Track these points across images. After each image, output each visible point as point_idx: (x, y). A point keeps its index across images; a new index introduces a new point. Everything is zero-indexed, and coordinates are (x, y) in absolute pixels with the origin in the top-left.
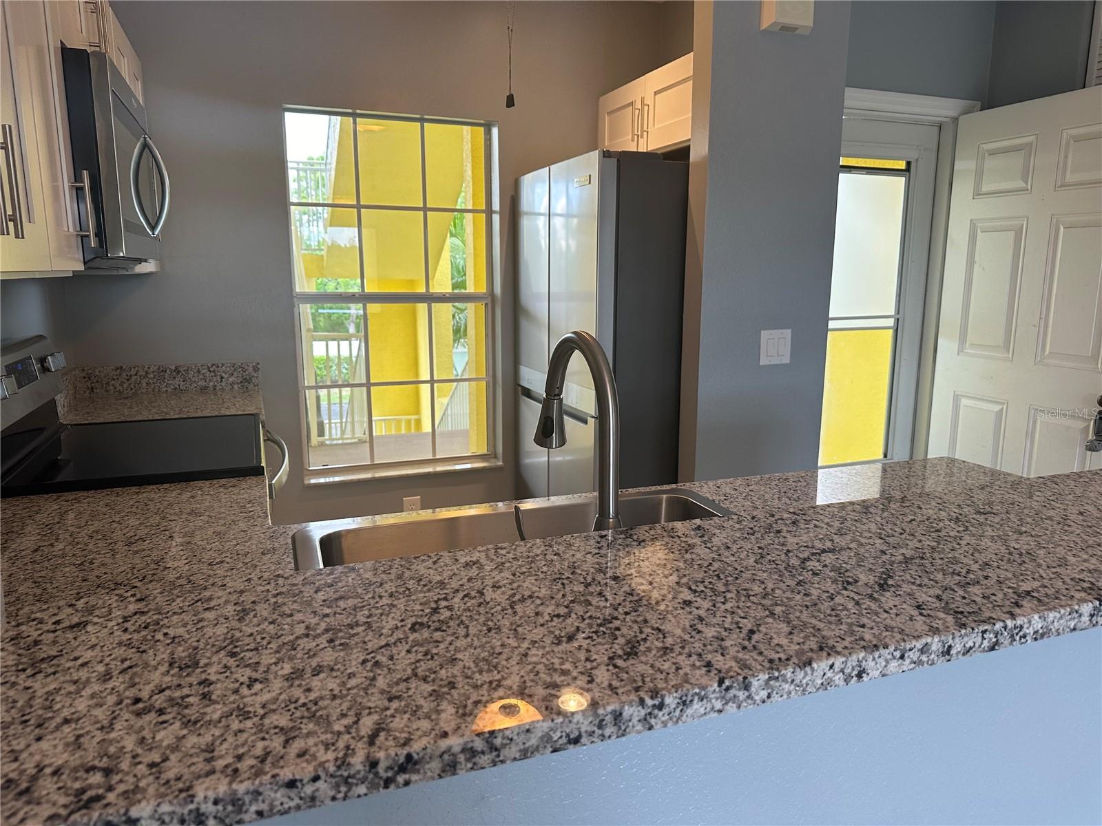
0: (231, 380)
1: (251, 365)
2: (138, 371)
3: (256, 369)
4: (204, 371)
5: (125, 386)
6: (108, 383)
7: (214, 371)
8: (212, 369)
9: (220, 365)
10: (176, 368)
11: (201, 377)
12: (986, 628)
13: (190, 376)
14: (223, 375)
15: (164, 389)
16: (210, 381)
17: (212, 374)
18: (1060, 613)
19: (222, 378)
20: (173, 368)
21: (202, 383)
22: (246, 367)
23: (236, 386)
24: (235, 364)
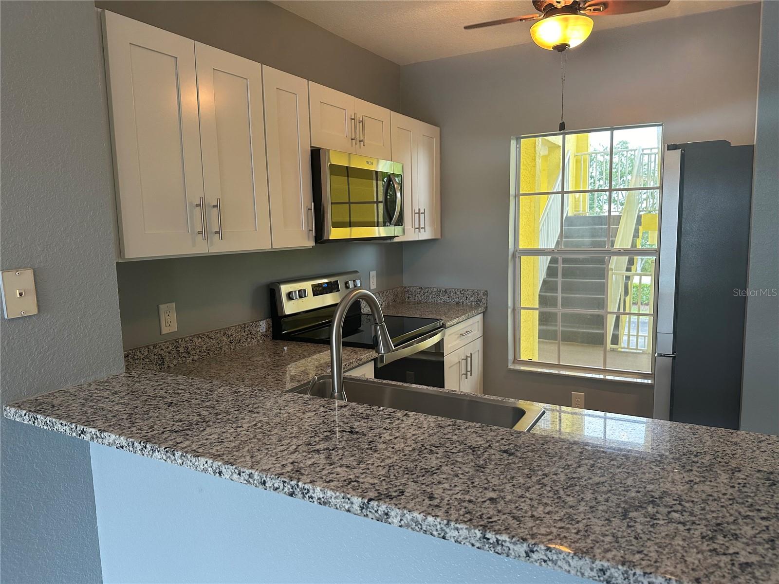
0: (471, 299)
1: (482, 292)
2: (428, 290)
3: (486, 294)
4: (459, 293)
5: (422, 297)
6: (415, 296)
7: (463, 294)
8: (462, 292)
9: (466, 290)
10: (445, 290)
11: (457, 296)
12: (286, 480)
13: (452, 295)
14: (468, 296)
15: (439, 301)
16: (461, 299)
17: (462, 295)
18: (335, 494)
19: (467, 298)
20: (444, 290)
21: (457, 300)
22: (479, 293)
23: (473, 303)
24: (474, 290)
